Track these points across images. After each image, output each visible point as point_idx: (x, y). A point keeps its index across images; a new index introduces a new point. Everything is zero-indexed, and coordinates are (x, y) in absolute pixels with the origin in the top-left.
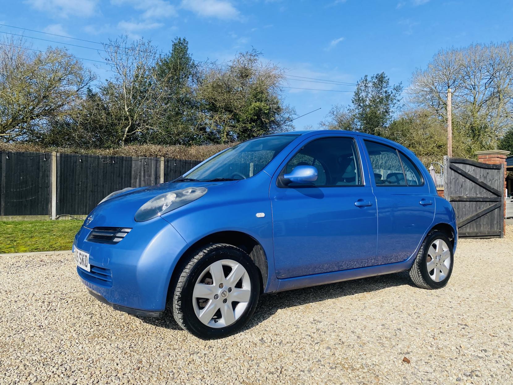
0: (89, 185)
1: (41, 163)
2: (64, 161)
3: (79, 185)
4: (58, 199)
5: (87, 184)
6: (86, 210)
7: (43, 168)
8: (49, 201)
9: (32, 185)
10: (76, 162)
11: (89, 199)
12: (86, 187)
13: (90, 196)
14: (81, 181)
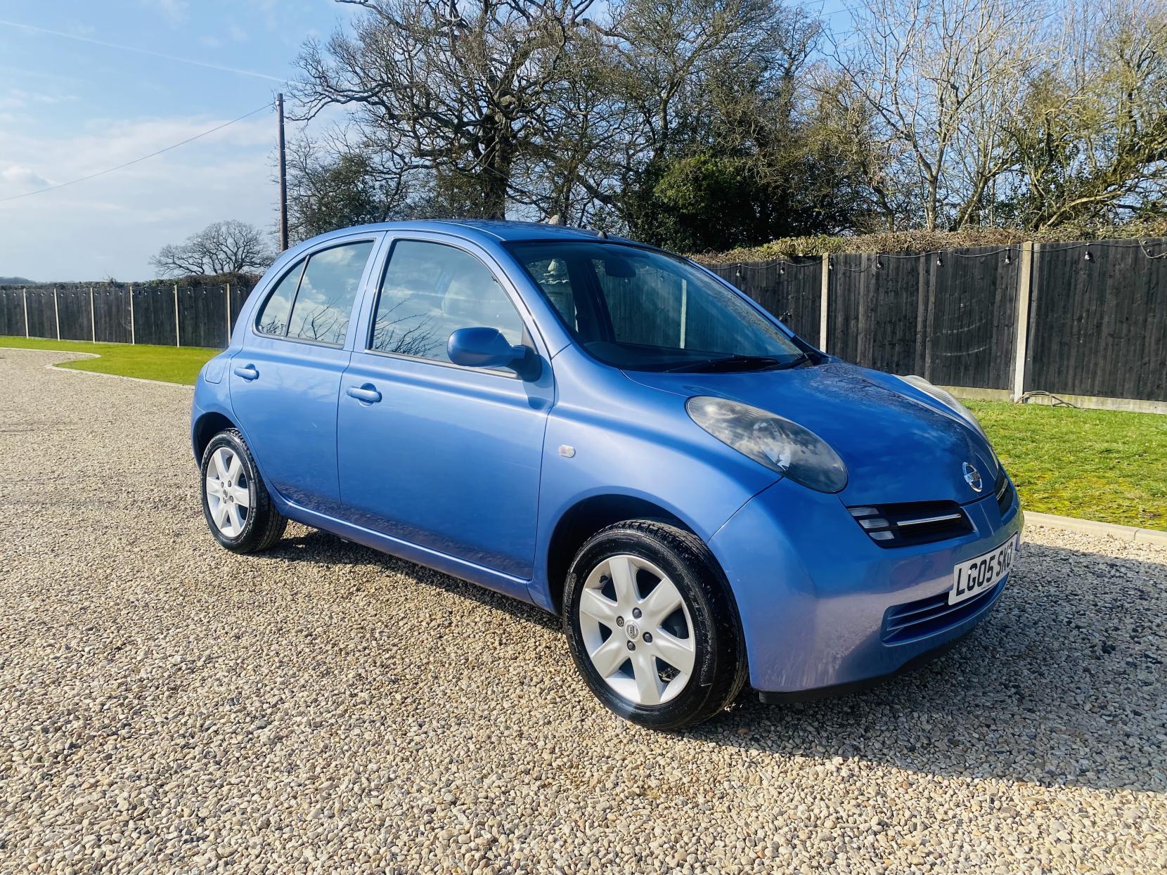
0: (1106, 319)
1: (1000, 270)
2: (1050, 262)
3: (1080, 319)
4: (1030, 353)
5: (1102, 318)
6: (1093, 386)
7: (1004, 281)
8: (1009, 357)
9: (981, 320)
10: (1076, 262)
11: (1105, 357)
12: (1099, 326)
13: (1105, 349)
14: (1088, 311)
